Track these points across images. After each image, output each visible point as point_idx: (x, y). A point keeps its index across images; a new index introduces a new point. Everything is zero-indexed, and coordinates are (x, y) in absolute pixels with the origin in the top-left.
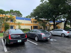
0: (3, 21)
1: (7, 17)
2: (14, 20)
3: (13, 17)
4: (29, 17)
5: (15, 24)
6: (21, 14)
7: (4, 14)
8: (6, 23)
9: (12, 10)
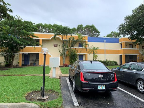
0: (67, 47)
1: (73, 39)
2: (85, 44)
3: (84, 38)
4: (114, 35)
5: (86, 51)
6: (97, 31)
7: (69, 34)
8: (71, 49)
9: (81, 26)
